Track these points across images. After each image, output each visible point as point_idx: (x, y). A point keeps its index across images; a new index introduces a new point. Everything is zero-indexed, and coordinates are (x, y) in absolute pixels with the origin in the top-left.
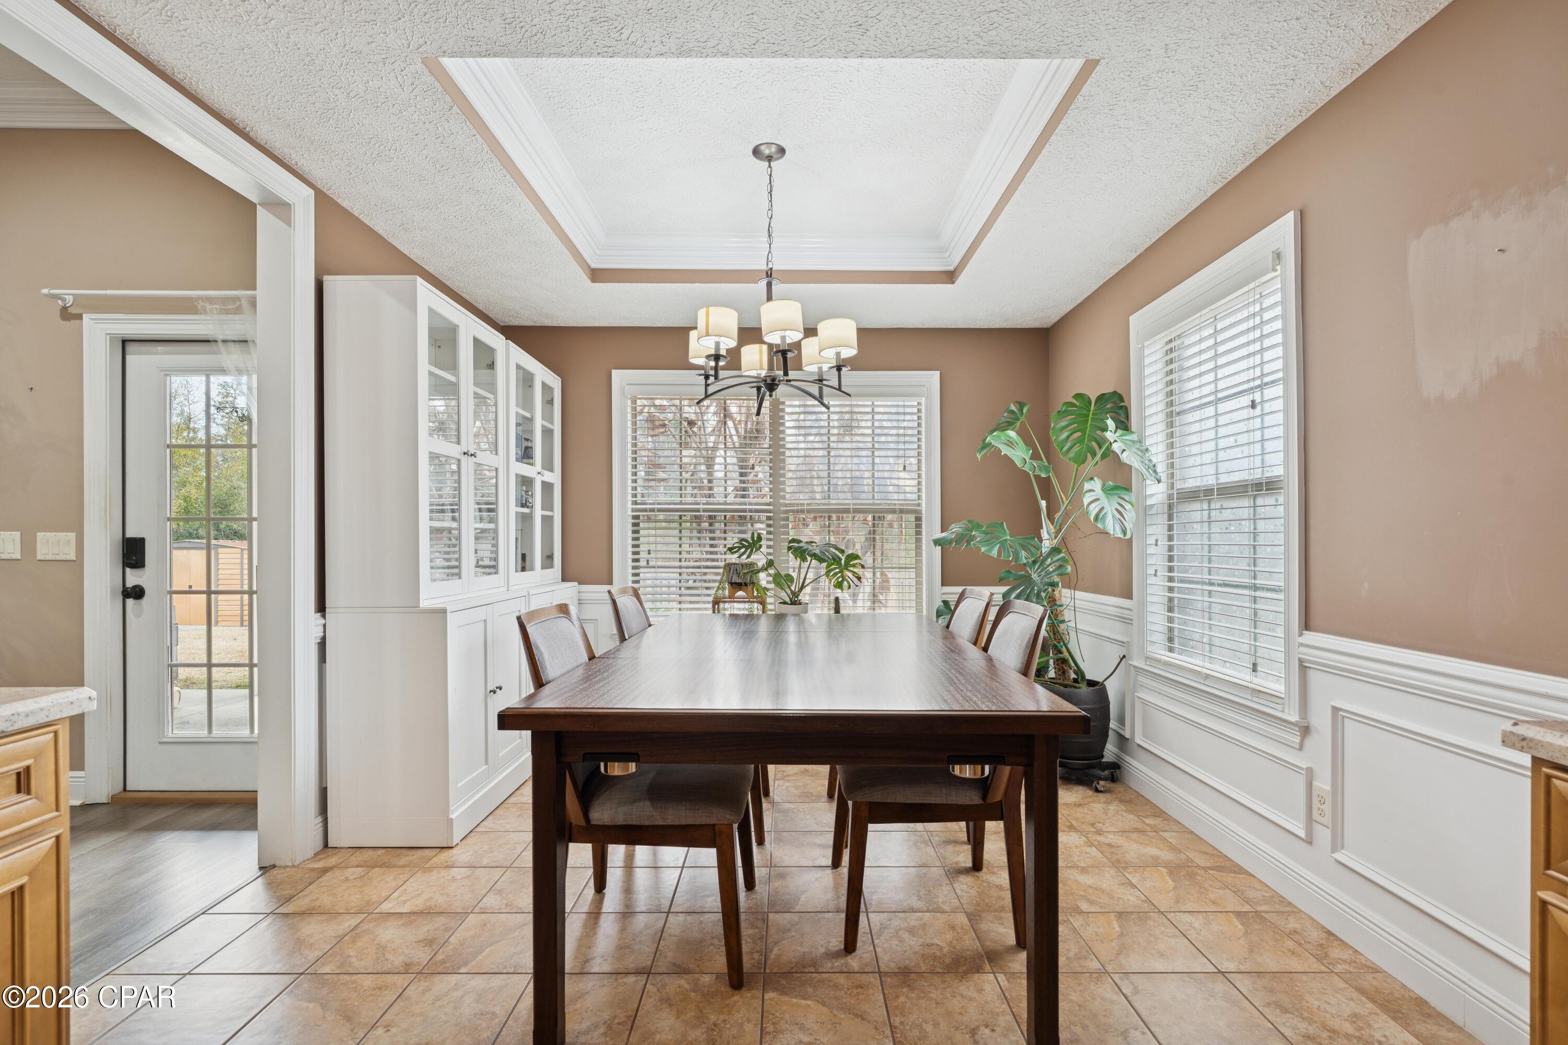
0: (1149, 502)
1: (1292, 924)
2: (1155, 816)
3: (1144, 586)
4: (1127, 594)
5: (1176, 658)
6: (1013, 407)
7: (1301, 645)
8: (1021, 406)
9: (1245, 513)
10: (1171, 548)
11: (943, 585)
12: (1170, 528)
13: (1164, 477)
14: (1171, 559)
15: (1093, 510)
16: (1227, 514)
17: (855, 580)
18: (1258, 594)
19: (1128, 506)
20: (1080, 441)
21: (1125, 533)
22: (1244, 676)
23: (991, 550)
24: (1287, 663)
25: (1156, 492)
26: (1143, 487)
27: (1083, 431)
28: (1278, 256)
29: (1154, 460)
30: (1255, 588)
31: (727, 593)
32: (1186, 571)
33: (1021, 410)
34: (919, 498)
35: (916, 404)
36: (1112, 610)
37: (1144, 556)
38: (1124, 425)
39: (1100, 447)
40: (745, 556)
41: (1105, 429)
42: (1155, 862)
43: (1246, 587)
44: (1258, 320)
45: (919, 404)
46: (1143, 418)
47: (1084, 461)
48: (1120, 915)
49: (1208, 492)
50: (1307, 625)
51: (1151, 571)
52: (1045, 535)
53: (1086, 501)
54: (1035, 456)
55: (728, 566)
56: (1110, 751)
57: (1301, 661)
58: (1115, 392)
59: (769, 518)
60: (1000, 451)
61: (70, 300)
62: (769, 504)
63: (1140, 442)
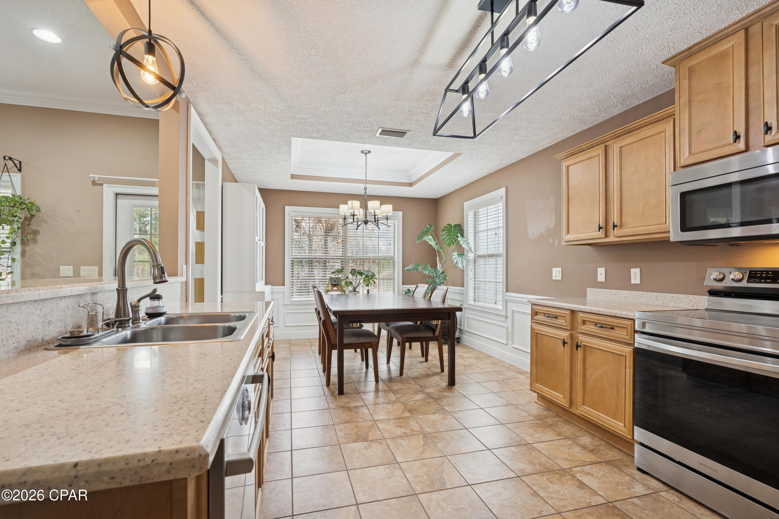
0: (469, 258)
1: (503, 364)
2: (470, 349)
3: (468, 283)
4: (463, 286)
5: (477, 303)
6: (428, 226)
7: (506, 296)
8: (431, 226)
9: (494, 262)
10: (475, 272)
11: (403, 285)
12: (475, 266)
13: (473, 251)
14: (475, 275)
15: (455, 261)
16: (490, 263)
17: (373, 283)
18: (497, 284)
19: (464, 260)
20: (449, 239)
21: (463, 268)
22: (493, 306)
23: (426, 272)
24: (503, 301)
25: (471, 256)
26: (467, 254)
27: (450, 236)
28: (502, 197)
29: (471, 247)
30: (496, 282)
31: (330, 288)
32: (479, 279)
33: (431, 227)
34: (394, 255)
35: (393, 222)
36: (458, 291)
37: (468, 274)
38: (462, 236)
39: (455, 242)
40: (337, 275)
41: (458, 237)
42: (472, 357)
43: (494, 282)
44: (497, 212)
45: (394, 222)
46: (467, 233)
47: (450, 245)
48: (464, 366)
49: (485, 256)
50: (507, 291)
51: (469, 279)
52: (438, 268)
53: (453, 258)
54: (436, 244)
55: (331, 279)
56: (457, 334)
57: (506, 300)
58: (459, 224)
59: (342, 261)
60: (428, 243)
61: (96, 179)
62: (342, 256)
63: (467, 240)
